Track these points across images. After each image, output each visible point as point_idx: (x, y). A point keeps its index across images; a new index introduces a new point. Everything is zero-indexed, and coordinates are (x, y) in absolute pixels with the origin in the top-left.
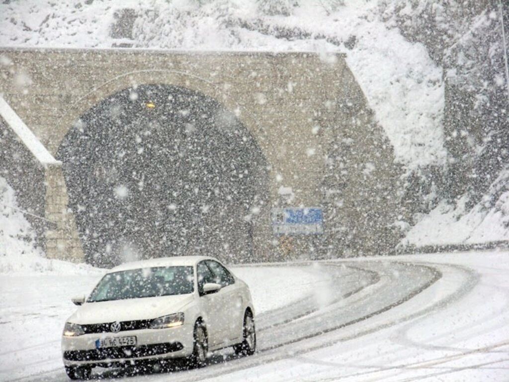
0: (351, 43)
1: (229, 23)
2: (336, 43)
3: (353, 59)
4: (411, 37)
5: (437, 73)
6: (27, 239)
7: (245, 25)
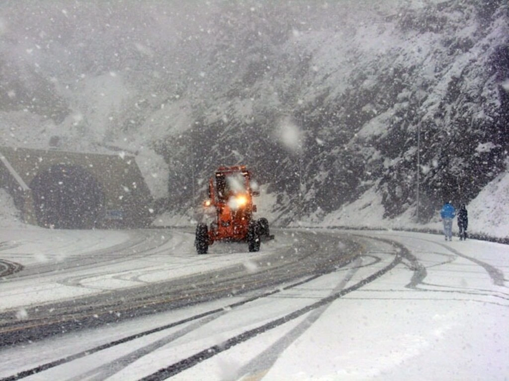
0: (137, 153)
1: (93, 144)
2: (132, 153)
3: (138, 159)
4: (157, 152)
5: (167, 166)
6: (17, 216)
7: (99, 145)
